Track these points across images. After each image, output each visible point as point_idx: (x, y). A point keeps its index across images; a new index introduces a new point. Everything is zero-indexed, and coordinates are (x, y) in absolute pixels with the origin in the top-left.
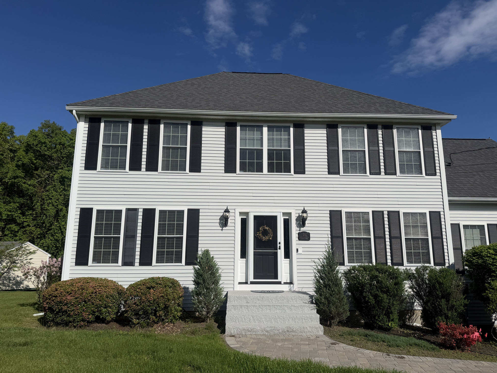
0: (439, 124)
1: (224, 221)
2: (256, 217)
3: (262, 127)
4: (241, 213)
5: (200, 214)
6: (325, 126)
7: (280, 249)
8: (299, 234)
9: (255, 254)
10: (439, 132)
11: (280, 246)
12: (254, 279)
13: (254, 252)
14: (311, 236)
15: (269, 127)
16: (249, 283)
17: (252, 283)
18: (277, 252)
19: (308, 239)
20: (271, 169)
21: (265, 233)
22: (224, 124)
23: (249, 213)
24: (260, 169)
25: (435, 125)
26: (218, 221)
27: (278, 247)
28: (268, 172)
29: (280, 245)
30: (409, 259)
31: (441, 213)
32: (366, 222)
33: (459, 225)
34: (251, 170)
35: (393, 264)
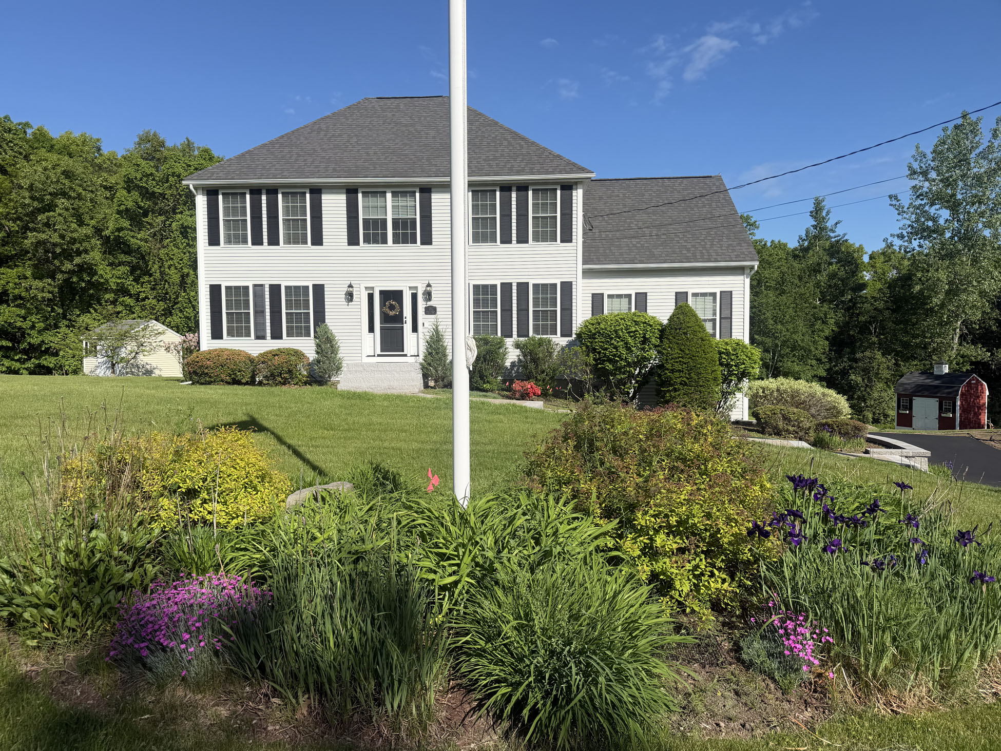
0: (581, 183)
1: (350, 296)
2: (381, 292)
3: (385, 192)
4: (366, 288)
5: (325, 289)
7: (405, 323)
9: (382, 329)
10: (580, 191)
11: (405, 321)
12: (381, 352)
13: (380, 326)
14: (438, 310)
15: (392, 192)
16: (376, 356)
17: (379, 355)
18: (403, 326)
19: (435, 313)
20: (396, 241)
21: (392, 308)
22: (345, 191)
23: (375, 288)
24: (385, 241)
26: (344, 296)
28: (394, 243)
29: (405, 319)
30: (536, 331)
31: (573, 283)
32: (493, 295)
33: (602, 294)
34: (376, 241)
35: (519, 336)
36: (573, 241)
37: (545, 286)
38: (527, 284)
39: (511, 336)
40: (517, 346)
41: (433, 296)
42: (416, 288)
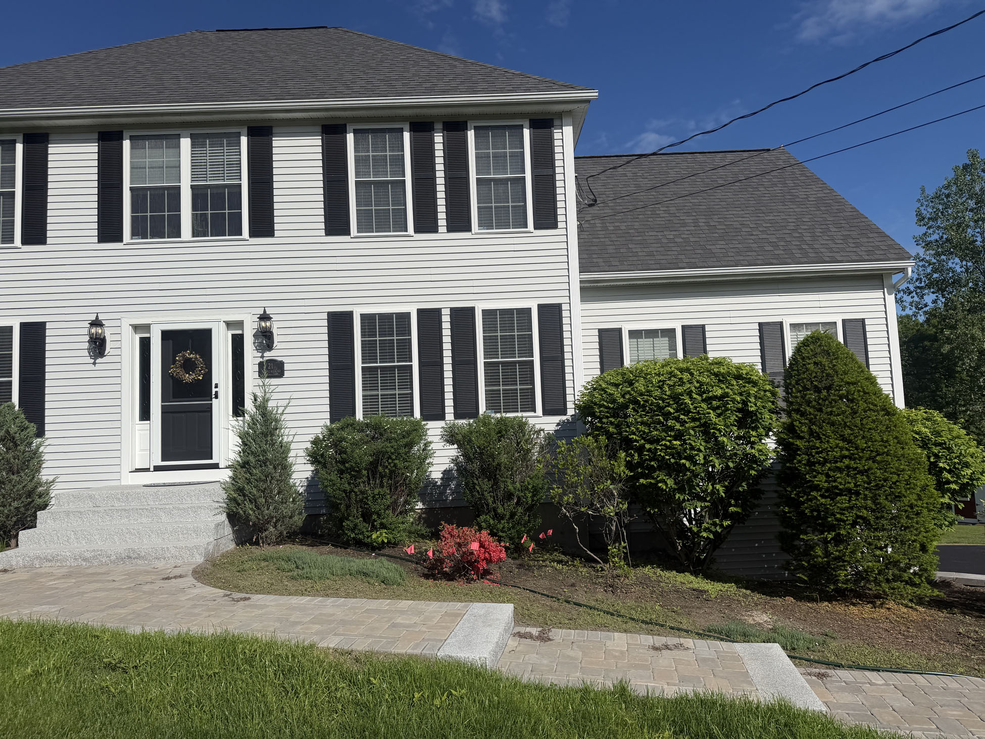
0: (569, 113)
1: (98, 346)
2: (166, 335)
3: (178, 137)
4: (136, 328)
5: (48, 333)
6: (319, 129)
7: (216, 397)
8: (261, 365)
9: (165, 411)
10: (568, 131)
11: (216, 392)
12: (163, 460)
13: (162, 406)
14: (286, 367)
15: (192, 137)
16: (152, 469)
17: (157, 469)
18: (211, 404)
19: (281, 375)
20: (199, 230)
21: (189, 366)
22: (96, 136)
23: (151, 326)
24: (176, 232)
25: (560, 115)
26: (86, 345)
27: (214, 393)
28: (194, 235)
29: (216, 390)
30: (492, 404)
31: (564, 307)
32: (403, 335)
33: (619, 331)
34: (158, 233)
35: (457, 416)
36: (560, 225)
37: (507, 313)
38: (472, 310)
39: (442, 417)
40: (451, 437)
41: (276, 339)
42: (240, 324)
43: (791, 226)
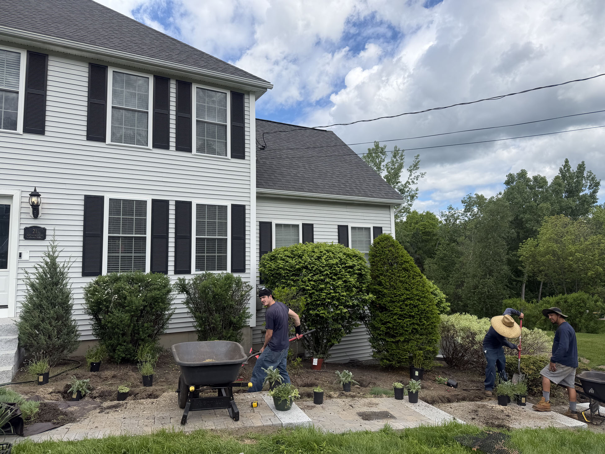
6: (87, 65)
8: (26, 229)
14: (48, 232)
19: (43, 238)
25: (248, 92)
30: (200, 266)
31: (247, 208)
32: (140, 215)
33: (271, 223)
35: (176, 272)
36: (246, 158)
37: (212, 207)
38: (190, 203)
39: (166, 272)
41: (42, 211)
43: (349, 175)
